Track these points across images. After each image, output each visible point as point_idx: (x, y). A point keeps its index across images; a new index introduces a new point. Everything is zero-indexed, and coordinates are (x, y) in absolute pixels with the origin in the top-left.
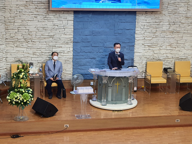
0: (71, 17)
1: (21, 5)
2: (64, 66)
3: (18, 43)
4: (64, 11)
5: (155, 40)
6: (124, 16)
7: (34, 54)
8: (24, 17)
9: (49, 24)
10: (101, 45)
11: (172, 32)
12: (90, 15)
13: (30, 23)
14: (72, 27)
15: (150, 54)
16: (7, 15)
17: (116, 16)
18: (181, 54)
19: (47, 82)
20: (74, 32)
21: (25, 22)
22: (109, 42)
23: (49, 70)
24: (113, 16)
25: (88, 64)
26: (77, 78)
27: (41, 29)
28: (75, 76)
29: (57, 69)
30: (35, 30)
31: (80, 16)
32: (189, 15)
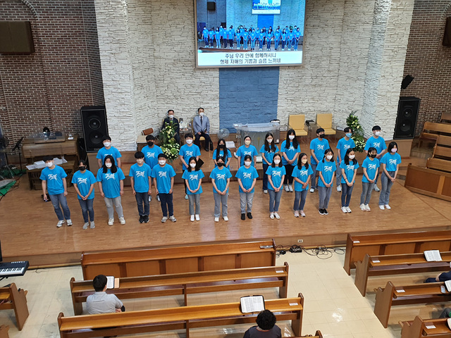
0: (217, 74)
1: (169, 64)
2: (211, 121)
3: (168, 100)
4: (210, 68)
5: (297, 94)
6: (267, 71)
7: (183, 110)
8: (172, 75)
9: (196, 82)
10: (246, 100)
11: (315, 86)
12: (235, 72)
13: (178, 81)
14: (218, 84)
15: (292, 108)
16: (157, 73)
17: (260, 72)
18: (323, 107)
19: (195, 136)
20: (220, 88)
21: (173, 80)
22: (253, 97)
23: (197, 124)
24: (256, 72)
25: (234, 119)
26: (223, 132)
27: (189, 86)
28: (222, 131)
29: (204, 124)
30: (183, 87)
31: (225, 72)
32: (331, 69)
